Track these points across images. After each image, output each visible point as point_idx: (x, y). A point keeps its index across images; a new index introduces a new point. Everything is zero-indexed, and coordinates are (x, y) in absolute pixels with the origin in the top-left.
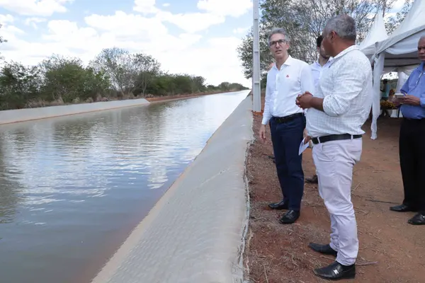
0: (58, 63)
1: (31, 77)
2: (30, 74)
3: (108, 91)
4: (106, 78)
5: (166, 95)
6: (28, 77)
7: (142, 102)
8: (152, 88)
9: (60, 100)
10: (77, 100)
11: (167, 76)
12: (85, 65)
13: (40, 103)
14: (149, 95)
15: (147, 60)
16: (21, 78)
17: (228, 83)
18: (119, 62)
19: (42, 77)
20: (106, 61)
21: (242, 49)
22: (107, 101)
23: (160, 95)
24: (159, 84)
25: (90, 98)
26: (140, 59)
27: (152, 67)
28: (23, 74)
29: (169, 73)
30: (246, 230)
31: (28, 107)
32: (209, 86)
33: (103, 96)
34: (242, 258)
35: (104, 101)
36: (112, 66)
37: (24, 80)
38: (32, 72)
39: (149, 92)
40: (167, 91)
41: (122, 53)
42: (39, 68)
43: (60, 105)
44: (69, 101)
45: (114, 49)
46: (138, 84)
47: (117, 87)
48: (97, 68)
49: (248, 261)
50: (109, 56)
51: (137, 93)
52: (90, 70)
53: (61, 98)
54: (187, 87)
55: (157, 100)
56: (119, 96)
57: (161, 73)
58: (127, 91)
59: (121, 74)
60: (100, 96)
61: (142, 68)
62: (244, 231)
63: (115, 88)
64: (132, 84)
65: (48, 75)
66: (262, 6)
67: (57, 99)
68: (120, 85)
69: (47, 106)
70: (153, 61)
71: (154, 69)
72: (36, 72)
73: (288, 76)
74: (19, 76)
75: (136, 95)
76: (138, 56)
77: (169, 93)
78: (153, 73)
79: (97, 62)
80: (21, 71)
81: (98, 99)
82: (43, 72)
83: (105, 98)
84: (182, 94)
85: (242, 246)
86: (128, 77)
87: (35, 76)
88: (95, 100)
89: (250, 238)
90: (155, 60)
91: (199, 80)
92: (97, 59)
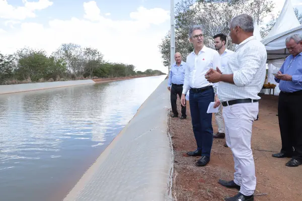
0: (29, 53)
2: (7, 61)
3: (65, 74)
4: (63, 64)
5: (107, 77)
6: (5, 62)
7: (90, 82)
8: (97, 72)
9: (29, 80)
10: (41, 79)
11: (107, 64)
12: (48, 55)
13: (14, 81)
14: (95, 77)
15: (94, 53)
16: (0, 63)
17: (151, 70)
18: (73, 53)
19: (16, 63)
20: (64, 52)
21: (162, 46)
22: (64, 80)
23: (103, 77)
24: (103, 70)
25: (52, 79)
26: (89, 51)
27: (97, 57)
28: (1, 60)
29: (109, 62)
30: (172, 171)
31: (4, 84)
32: (138, 72)
33: (61, 77)
34: (171, 191)
35: (62, 81)
36: (68, 56)
37: (3, 64)
38: (8, 59)
39: (95, 75)
41: (75, 47)
42: (14, 56)
43: (28, 83)
44: (35, 80)
45: (70, 44)
46: (86, 69)
47: (72, 71)
48: (58, 57)
49: (175, 194)
50: (66, 49)
51: (86, 75)
52: (52, 59)
53: (29, 78)
54: (122, 72)
55: (100, 81)
56: (73, 77)
57: (104, 61)
58: (79, 74)
59: (75, 62)
60: (59, 77)
61: (90, 58)
62: (171, 172)
63: (70, 72)
64: (82, 69)
65: (20, 61)
66: (176, 17)
67: (27, 78)
68: (74, 70)
69: (19, 83)
70: (98, 53)
71: (99, 59)
72: (11, 59)
73: (204, 59)
75: (85, 77)
76: (87, 49)
77: (109, 76)
78: (98, 62)
79: (57, 53)
80: (0, 58)
81: (57, 79)
82: (17, 59)
83: (62, 79)
84: (118, 77)
85: (170, 182)
86: (79, 65)
87: (11, 62)
88: (55, 80)
89: (176, 177)
90: (100, 53)
91: (131, 67)
92: (57, 51)
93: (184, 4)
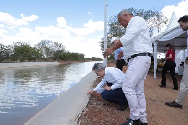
0: (20, 45)
1: (7, 50)
2: (6, 49)
3: (41, 58)
4: (41, 52)
5: (68, 61)
6: (5, 50)
7: (56, 63)
8: (61, 58)
10: (26, 61)
11: (68, 53)
12: (32, 46)
13: (9, 61)
14: (60, 60)
15: (60, 46)
16: (2, 50)
17: (95, 57)
18: (47, 46)
19: (12, 50)
20: (42, 45)
21: (101, 43)
23: (64, 61)
24: (64, 56)
25: (33, 60)
26: (57, 45)
27: (62, 48)
28: (3, 48)
29: (69, 52)
30: (84, 108)
31: (3, 62)
32: (87, 58)
33: (38, 60)
36: (45, 47)
38: (7, 48)
39: (60, 59)
40: (68, 59)
41: (49, 42)
42: (11, 46)
43: (18, 62)
44: (23, 61)
45: (46, 40)
46: (55, 56)
47: (46, 56)
48: (38, 48)
50: (43, 43)
51: (54, 59)
52: (34, 49)
53: (19, 59)
54: (77, 58)
55: (63, 63)
56: (46, 60)
57: (66, 51)
58: (50, 58)
59: (48, 50)
60: (37, 59)
61: (57, 49)
63: (44, 57)
64: (52, 55)
65: (15, 49)
66: (110, 25)
67: (17, 60)
69: (12, 62)
71: (63, 49)
72: (9, 48)
74: (1, 49)
76: (56, 43)
77: (69, 60)
78: (62, 51)
79: (38, 45)
80: (2, 47)
82: (12, 48)
83: (39, 61)
84: (75, 60)
85: (79, 114)
86: (51, 53)
87: (9, 49)
88: (35, 61)
89: (86, 111)
90: (63, 46)
91: (82, 55)
92: (38, 44)
93: (115, 18)
